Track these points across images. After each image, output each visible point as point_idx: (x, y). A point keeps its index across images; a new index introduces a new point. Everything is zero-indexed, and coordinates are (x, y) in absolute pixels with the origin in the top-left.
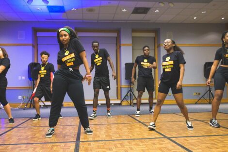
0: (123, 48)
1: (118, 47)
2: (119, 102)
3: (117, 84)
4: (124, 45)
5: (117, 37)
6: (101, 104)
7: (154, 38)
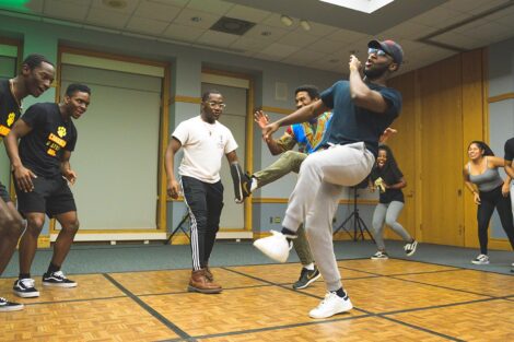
0: (179, 106)
1: (166, 103)
2: (162, 236)
3: (159, 193)
4: (184, 99)
5: (163, 79)
6: (117, 242)
7: (247, 90)
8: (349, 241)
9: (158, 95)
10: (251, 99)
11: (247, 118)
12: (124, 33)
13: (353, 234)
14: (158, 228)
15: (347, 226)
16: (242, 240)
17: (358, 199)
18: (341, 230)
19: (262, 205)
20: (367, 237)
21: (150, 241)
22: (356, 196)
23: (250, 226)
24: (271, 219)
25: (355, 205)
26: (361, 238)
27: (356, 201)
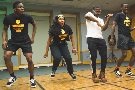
5: (50, 17)
6: (39, 67)
7: (76, 18)
8: (111, 62)
9: (49, 22)
10: (78, 21)
11: (76, 26)
12: (37, 4)
13: (112, 60)
14: (52, 62)
15: (110, 58)
16: (78, 64)
17: (113, 49)
19: (83, 53)
20: (117, 61)
21: (49, 66)
23: (80, 60)
24: (86, 57)
25: (112, 51)
26: (115, 61)
27: (112, 50)
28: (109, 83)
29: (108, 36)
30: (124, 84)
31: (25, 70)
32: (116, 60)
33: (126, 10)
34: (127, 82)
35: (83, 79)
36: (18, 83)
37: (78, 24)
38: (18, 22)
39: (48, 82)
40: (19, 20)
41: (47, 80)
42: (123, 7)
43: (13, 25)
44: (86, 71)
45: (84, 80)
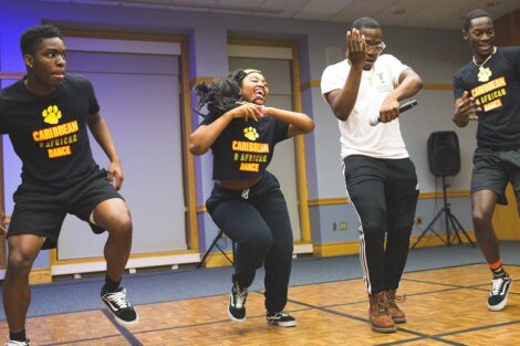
2: (195, 258)
3: (186, 204)
5: (179, 57)
6: (138, 269)
7: (291, 62)
8: (441, 246)
9: (176, 79)
10: (297, 72)
11: (293, 97)
13: (445, 238)
14: (189, 248)
15: (436, 227)
17: (448, 190)
18: (429, 233)
19: (321, 208)
20: (465, 240)
21: (180, 265)
22: (445, 187)
23: (308, 236)
24: (335, 225)
25: (445, 198)
26: (456, 241)
27: (445, 193)
28: (432, 333)
29: (427, 136)
30: (498, 338)
31: (78, 283)
32: (462, 235)
33: (484, 41)
34: (511, 331)
35: (324, 321)
36: (47, 338)
37: (298, 85)
38: (52, 115)
39: (174, 331)
40: (56, 108)
41: (170, 324)
42: (471, 31)
43: (35, 134)
44: (334, 285)
45: (328, 321)
